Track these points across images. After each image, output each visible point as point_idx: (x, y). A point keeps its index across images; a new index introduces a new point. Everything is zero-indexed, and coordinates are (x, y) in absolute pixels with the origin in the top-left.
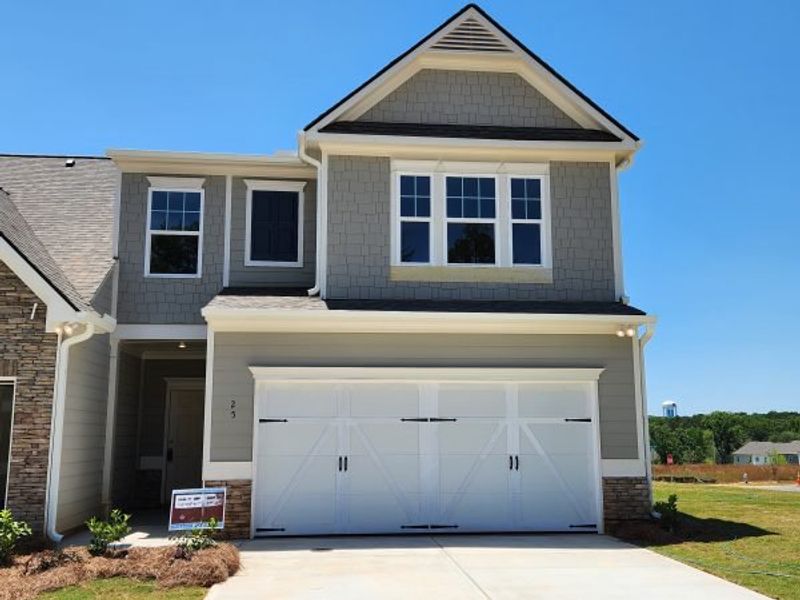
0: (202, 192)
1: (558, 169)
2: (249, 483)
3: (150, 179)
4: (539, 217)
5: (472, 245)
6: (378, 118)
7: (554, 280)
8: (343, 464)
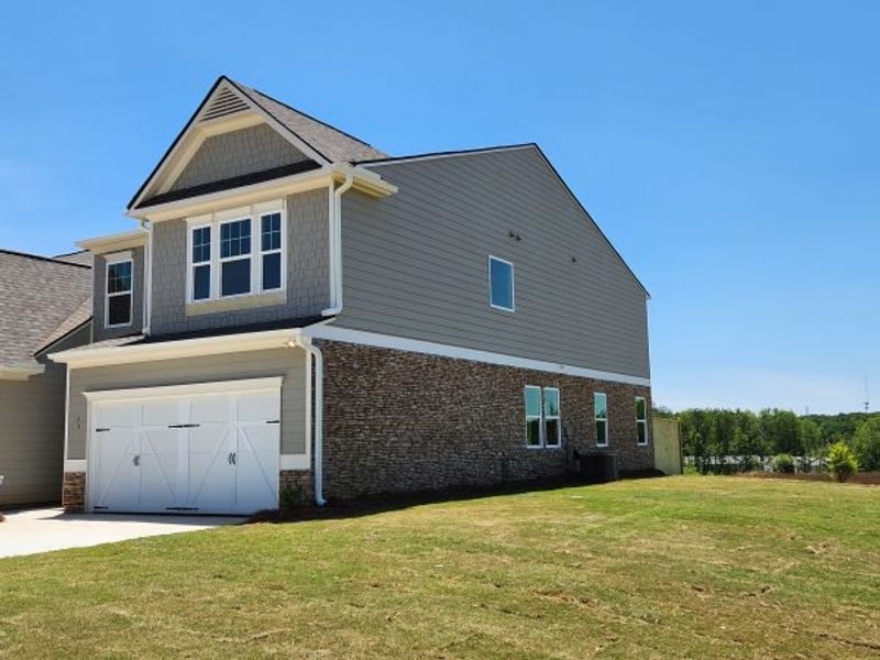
0: (132, 260)
1: (293, 200)
2: (84, 474)
3: (106, 257)
4: (279, 247)
5: (236, 279)
6: (181, 186)
7: (288, 301)
8: (136, 461)
